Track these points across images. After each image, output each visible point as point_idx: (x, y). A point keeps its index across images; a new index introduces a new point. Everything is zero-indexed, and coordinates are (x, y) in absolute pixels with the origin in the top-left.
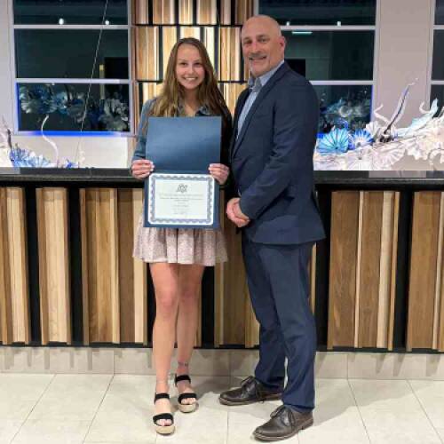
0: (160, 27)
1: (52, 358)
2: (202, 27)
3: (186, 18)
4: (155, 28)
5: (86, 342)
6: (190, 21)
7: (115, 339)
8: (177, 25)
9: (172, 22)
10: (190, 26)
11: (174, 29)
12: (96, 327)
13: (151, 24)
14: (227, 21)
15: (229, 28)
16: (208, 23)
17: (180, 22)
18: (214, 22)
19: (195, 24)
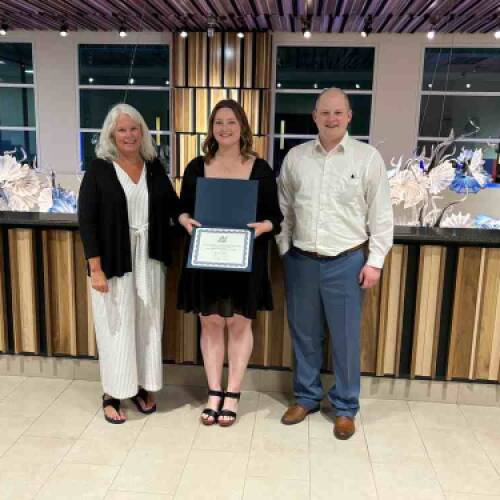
0: (195, 89)
1: (26, 364)
2: (228, 90)
3: (215, 82)
4: (191, 90)
5: (49, 353)
6: (219, 85)
7: (73, 352)
8: (208, 88)
9: (204, 85)
10: (218, 88)
11: (205, 91)
12: (58, 342)
13: (187, 86)
14: (248, 84)
15: (250, 91)
16: (233, 86)
17: (211, 85)
18: (238, 85)
19: (223, 87)
